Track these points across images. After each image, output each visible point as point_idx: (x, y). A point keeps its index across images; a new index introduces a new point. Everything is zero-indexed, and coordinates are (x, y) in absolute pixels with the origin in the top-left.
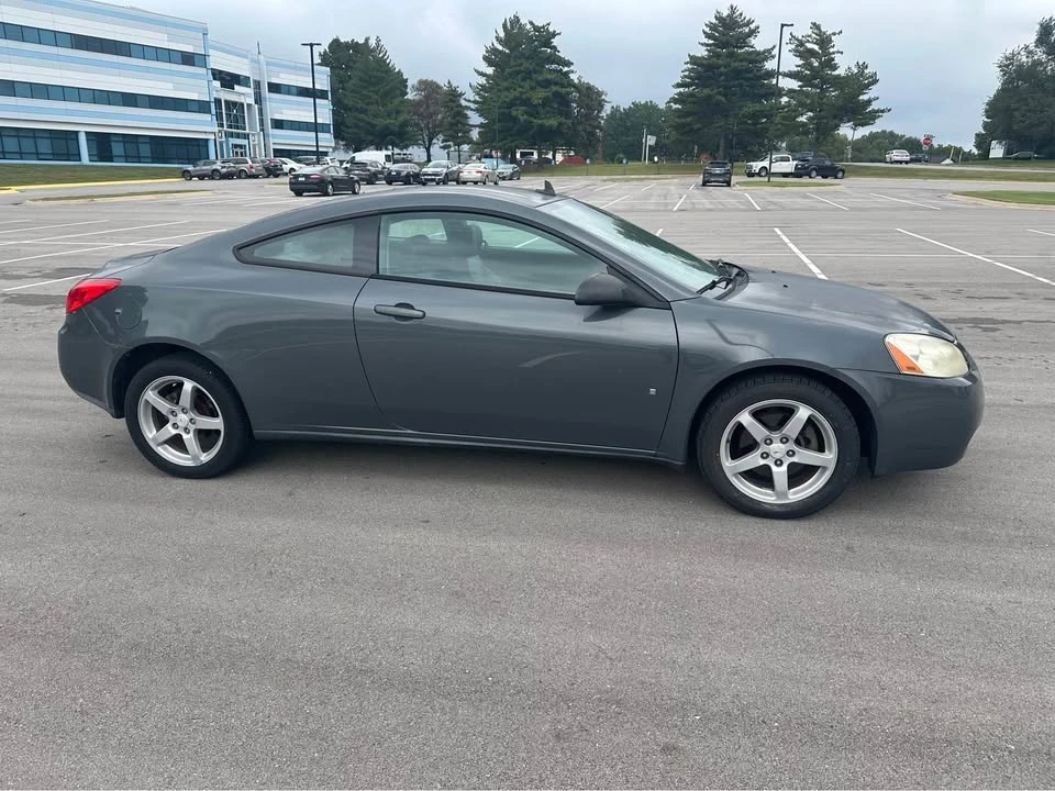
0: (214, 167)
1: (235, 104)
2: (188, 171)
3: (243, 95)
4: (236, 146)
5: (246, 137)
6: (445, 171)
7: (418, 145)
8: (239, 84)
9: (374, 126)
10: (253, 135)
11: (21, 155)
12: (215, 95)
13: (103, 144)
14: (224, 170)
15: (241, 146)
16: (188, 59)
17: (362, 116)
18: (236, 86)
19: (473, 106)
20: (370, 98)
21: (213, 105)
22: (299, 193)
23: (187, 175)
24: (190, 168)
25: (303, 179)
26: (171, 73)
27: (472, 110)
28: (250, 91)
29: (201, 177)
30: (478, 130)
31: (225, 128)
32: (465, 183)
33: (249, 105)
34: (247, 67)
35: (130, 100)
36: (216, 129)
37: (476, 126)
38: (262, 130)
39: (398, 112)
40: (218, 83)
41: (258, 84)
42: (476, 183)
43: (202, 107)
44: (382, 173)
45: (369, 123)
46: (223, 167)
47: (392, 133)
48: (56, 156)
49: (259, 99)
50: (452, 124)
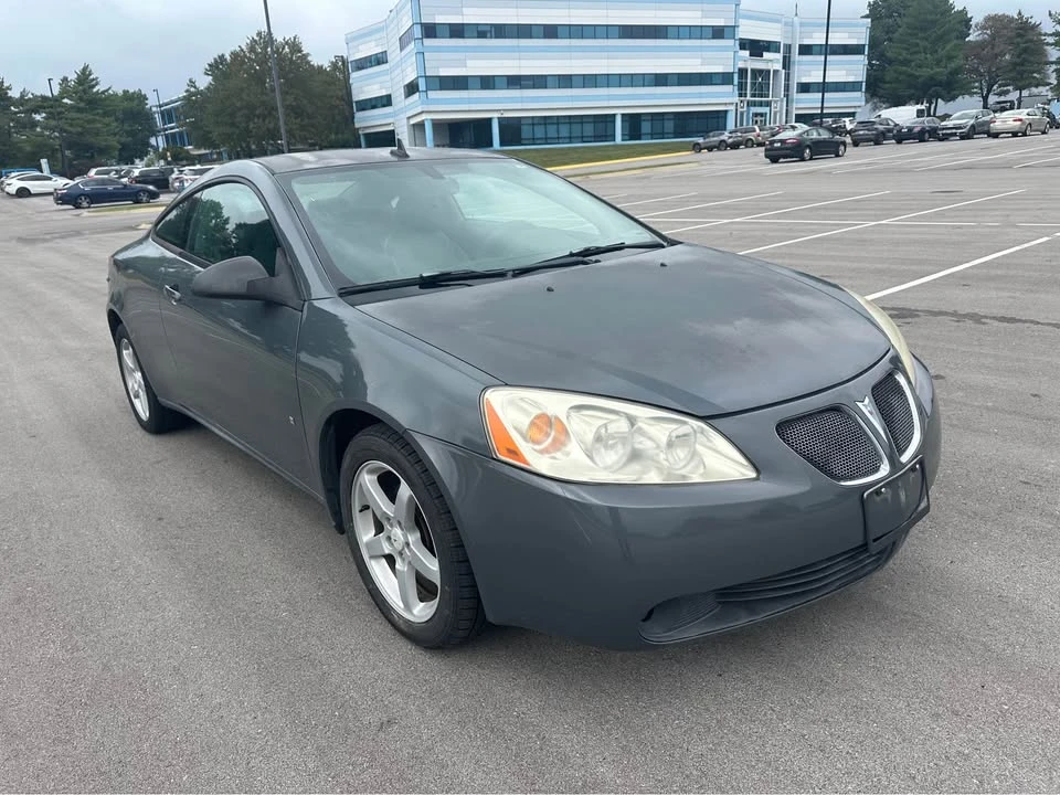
0: (722, 138)
1: (761, 71)
2: (698, 144)
3: (772, 61)
4: (756, 115)
5: (768, 104)
6: (972, 122)
7: (971, 94)
8: (768, 51)
9: (917, 77)
10: (776, 102)
11: (570, 139)
12: (741, 65)
13: (634, 124)
14: (731, 140)
15: (762, 115)
16: (718, 32)
17: (904, 68)
18: (765, 54)
19: (1051, 40)
20: (917, 45)
21: (736, 77)
22: (774, 160)
23: (697, 148)
24: (701, 140)
25: (779, 144)
26: (701, 48)
27: (1052, 44)
28: (780, 56)
29: (710, 149)
30: (1054, 67)
31: (748, 98)
32: (996, 135)
33: (776, 72)
34: (779, 32)
35: (661, 80)
36: (736, 99)
37: (1052, 63)
38: (787, 96)
39: (950, 58)
40: (747, 53)
41: (788, 48)
42: (1015, 134)
43: (725, 79)
44: (890, 131)
45: (911, 75)
46: (730, 137)
47: (940, 84)
48: (597, 138)
49: (787, 63)
50: (1015, 64)
